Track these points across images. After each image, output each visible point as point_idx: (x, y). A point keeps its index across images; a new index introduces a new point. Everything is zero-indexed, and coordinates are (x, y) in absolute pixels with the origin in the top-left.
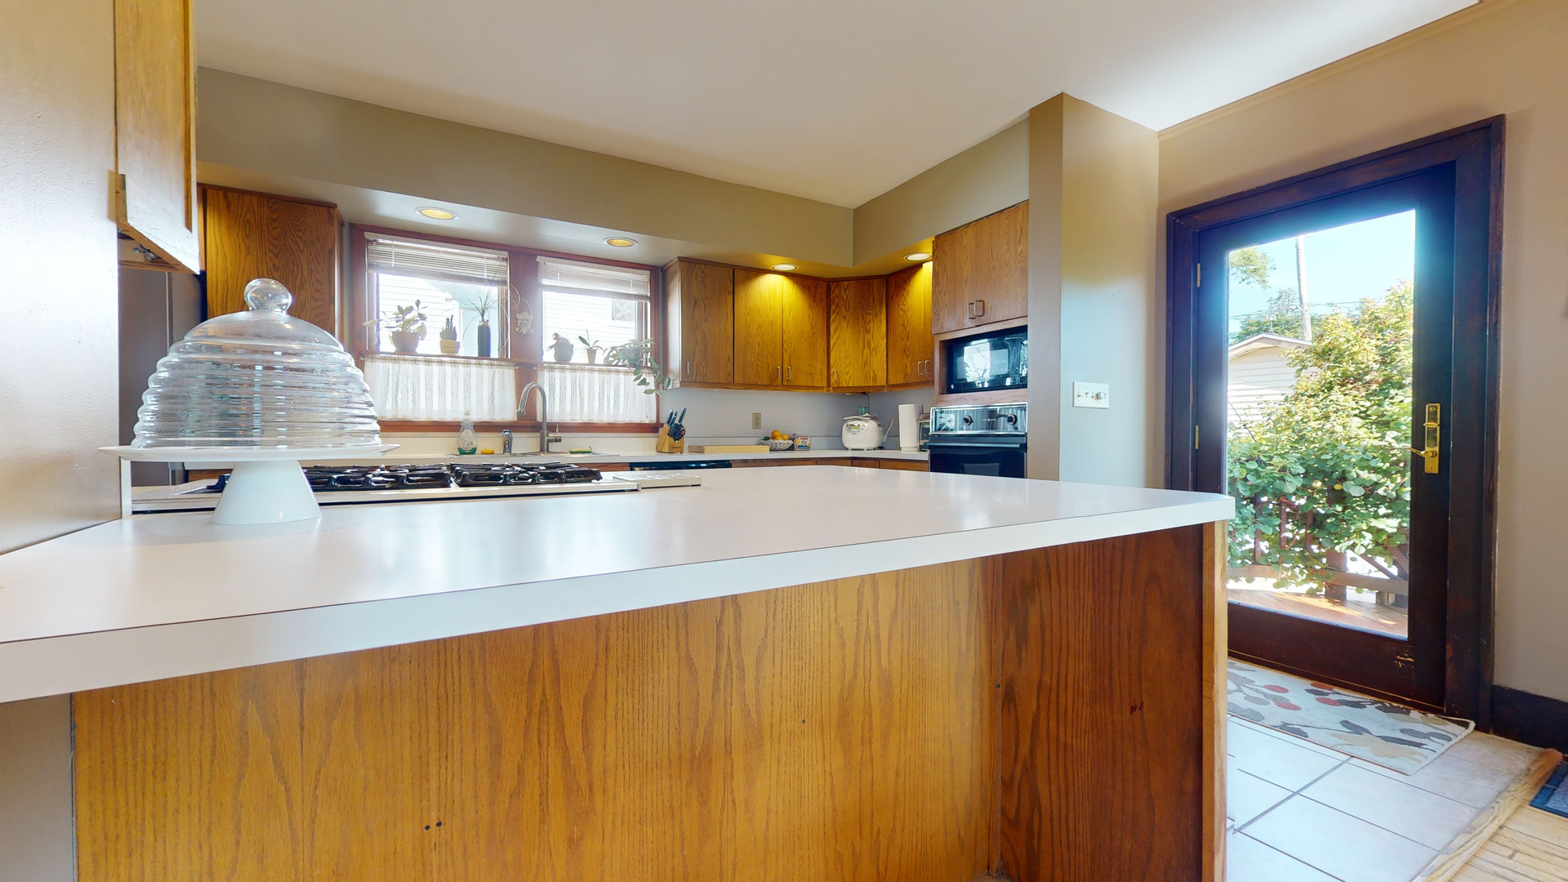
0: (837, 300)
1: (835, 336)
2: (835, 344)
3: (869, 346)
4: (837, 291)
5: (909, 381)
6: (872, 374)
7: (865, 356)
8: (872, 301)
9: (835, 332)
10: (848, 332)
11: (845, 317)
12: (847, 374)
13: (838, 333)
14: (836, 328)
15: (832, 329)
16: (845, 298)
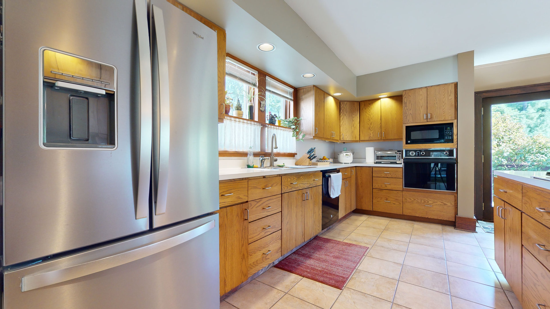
0: (343, 109)
1: (342, 122)
2: (342, 124)
3: (354, 126)
4: (343, 105)
5: (371, 139)
6: (354, 136)
7: (352, 129)
8: (354, 110)
9: (342, 120)
10: (347, 120)
11: (345, 115)
12: (346, 136)
13: (343, 120)
14: (342, 119)
15: (341, 119)
16: (346, 108)
